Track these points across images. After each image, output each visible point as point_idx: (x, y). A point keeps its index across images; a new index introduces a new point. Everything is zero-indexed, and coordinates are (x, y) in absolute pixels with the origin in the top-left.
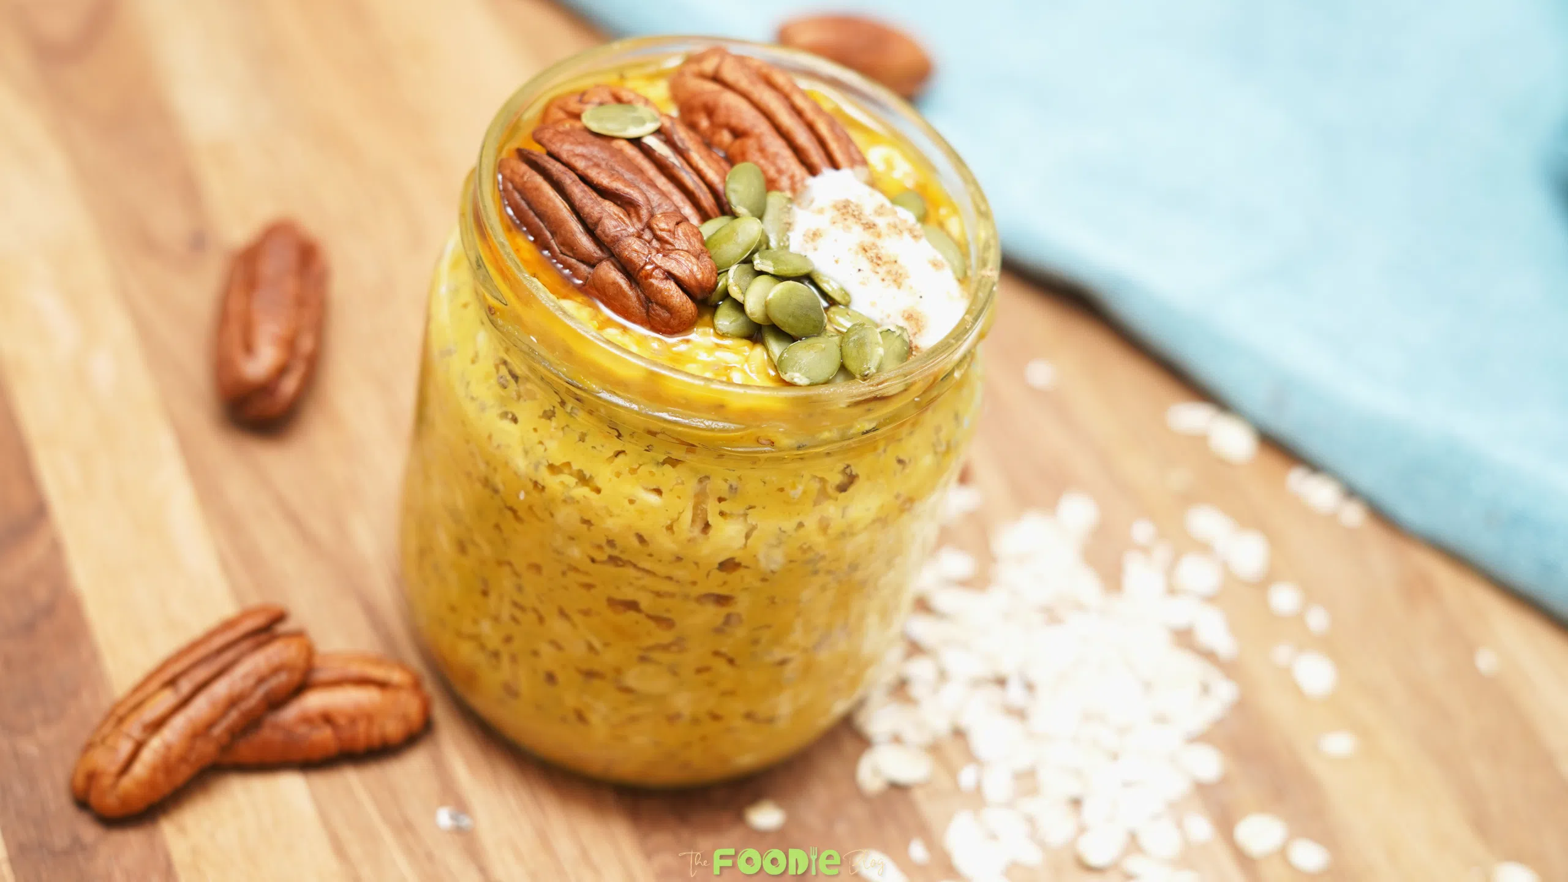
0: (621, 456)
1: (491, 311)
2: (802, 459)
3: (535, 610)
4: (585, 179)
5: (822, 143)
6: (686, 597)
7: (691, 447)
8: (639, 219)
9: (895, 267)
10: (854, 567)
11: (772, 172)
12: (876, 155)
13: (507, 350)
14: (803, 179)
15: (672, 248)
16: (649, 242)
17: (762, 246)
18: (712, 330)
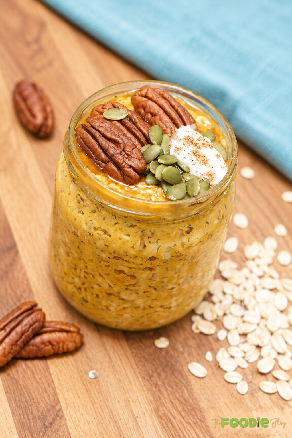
0: (117, 224)
1: (74, 179)
2: (175, 223)
3: (91, 274)
4: (103, 135)
5: (180, 116)
6: (139, 269)
7: (139, 221)
8: (121, 148)
9: (205, 158)
10: (193, 258)
11: (165, 128)
12: (198, 119)
13: (79, 191)
14: (175, 129)
15: (131, 157)
16: (124, 156)
17: (161, 154)
18: (145, 183)
